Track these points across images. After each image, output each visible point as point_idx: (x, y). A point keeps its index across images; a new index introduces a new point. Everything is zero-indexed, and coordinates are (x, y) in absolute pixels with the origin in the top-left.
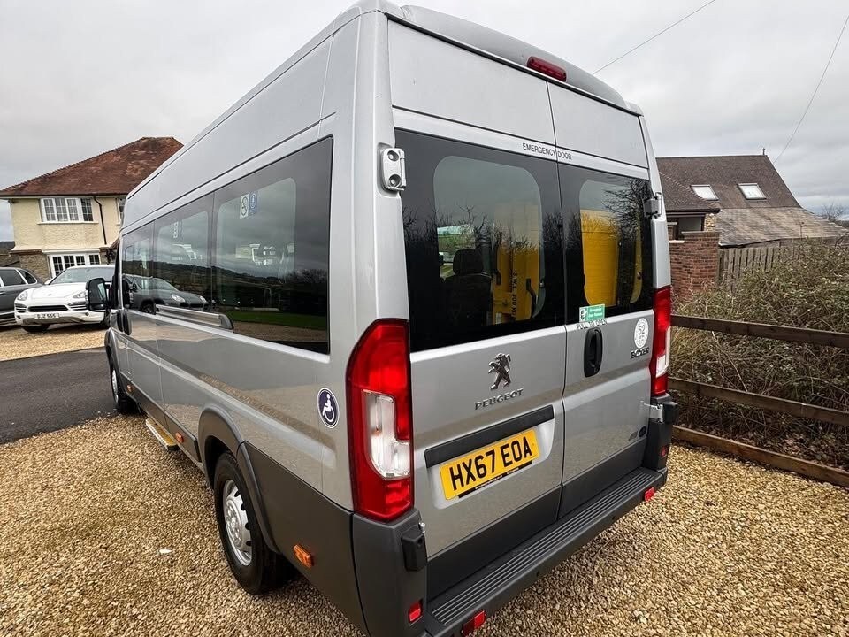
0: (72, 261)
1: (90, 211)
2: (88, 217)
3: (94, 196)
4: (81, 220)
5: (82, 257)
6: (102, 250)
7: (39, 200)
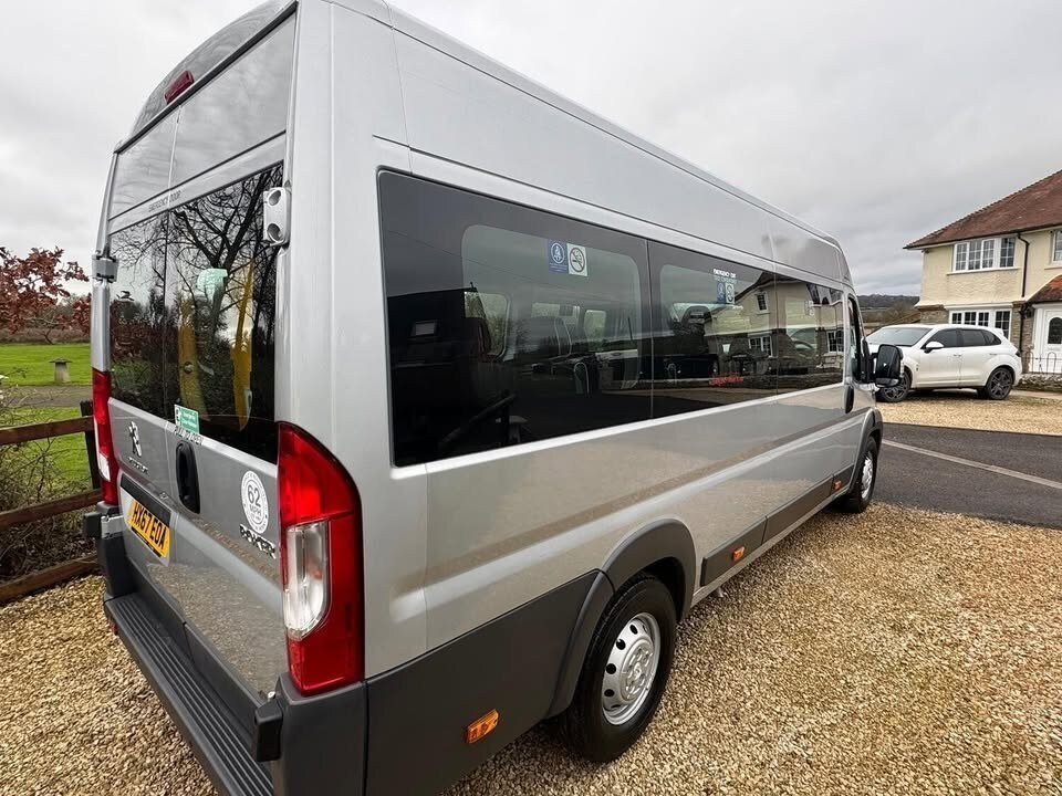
0: (974, 319)
1: (1011, 253)
2: (1007, 261)
3: (1019, 232)
4: (996, 266)
5: (987, 314)
6: (1016, 305)
7: (953, 246)
